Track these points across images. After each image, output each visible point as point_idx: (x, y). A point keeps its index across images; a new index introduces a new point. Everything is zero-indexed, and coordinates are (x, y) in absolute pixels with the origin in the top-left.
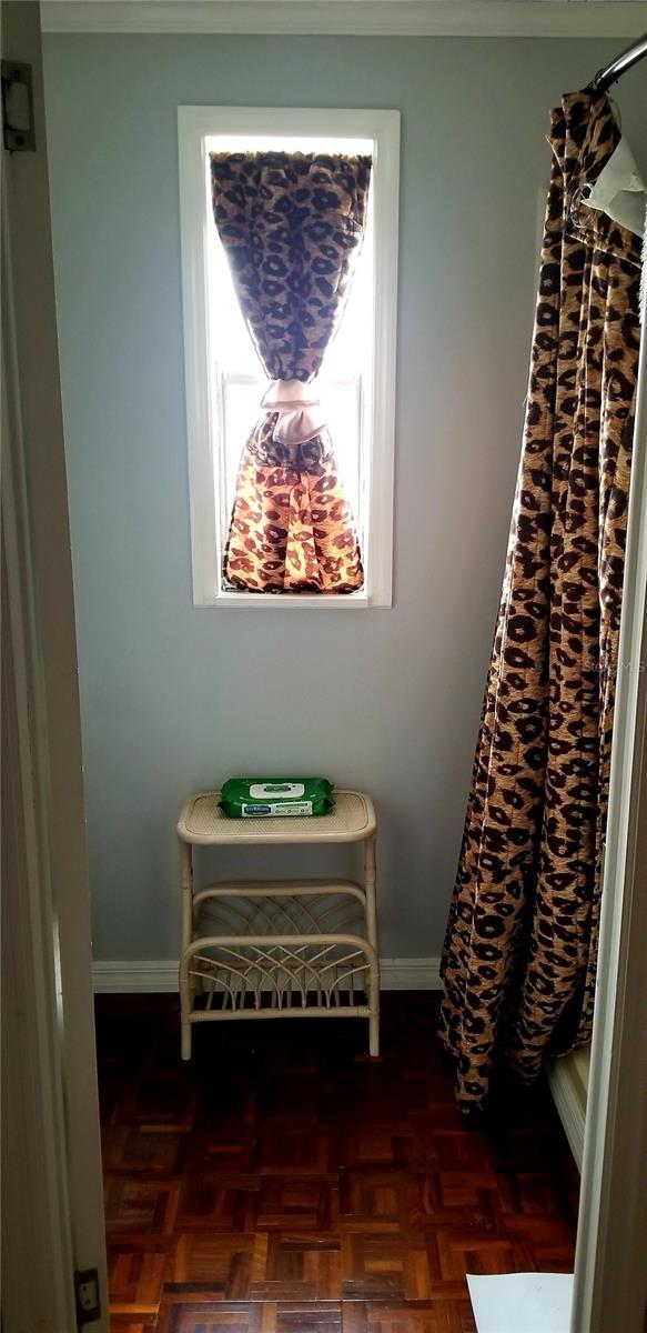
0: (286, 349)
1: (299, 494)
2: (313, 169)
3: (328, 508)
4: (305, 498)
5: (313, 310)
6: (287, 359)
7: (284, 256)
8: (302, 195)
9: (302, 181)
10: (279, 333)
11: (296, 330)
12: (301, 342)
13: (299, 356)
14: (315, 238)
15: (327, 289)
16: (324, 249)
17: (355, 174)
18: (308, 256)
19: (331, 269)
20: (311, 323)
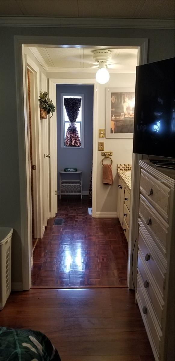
0: (72, 119)
1: (73, 135)
2: (75, 100)
3: (77, 136)
4: (74, 135)
5: (75, 115)
6: (72, 120)
7: (72, 109)
8: (74, 102)
9: (74, 101)
10: (71, 117)
11: (73, 117)
12: (74, 118)
13: (73, 120)
14: (75, 107)
15: (76, 113)
16: (76, 108)
17: (79, 100)
18: (74, 109)
19: (77, 110)
20: (75, 116)
